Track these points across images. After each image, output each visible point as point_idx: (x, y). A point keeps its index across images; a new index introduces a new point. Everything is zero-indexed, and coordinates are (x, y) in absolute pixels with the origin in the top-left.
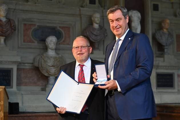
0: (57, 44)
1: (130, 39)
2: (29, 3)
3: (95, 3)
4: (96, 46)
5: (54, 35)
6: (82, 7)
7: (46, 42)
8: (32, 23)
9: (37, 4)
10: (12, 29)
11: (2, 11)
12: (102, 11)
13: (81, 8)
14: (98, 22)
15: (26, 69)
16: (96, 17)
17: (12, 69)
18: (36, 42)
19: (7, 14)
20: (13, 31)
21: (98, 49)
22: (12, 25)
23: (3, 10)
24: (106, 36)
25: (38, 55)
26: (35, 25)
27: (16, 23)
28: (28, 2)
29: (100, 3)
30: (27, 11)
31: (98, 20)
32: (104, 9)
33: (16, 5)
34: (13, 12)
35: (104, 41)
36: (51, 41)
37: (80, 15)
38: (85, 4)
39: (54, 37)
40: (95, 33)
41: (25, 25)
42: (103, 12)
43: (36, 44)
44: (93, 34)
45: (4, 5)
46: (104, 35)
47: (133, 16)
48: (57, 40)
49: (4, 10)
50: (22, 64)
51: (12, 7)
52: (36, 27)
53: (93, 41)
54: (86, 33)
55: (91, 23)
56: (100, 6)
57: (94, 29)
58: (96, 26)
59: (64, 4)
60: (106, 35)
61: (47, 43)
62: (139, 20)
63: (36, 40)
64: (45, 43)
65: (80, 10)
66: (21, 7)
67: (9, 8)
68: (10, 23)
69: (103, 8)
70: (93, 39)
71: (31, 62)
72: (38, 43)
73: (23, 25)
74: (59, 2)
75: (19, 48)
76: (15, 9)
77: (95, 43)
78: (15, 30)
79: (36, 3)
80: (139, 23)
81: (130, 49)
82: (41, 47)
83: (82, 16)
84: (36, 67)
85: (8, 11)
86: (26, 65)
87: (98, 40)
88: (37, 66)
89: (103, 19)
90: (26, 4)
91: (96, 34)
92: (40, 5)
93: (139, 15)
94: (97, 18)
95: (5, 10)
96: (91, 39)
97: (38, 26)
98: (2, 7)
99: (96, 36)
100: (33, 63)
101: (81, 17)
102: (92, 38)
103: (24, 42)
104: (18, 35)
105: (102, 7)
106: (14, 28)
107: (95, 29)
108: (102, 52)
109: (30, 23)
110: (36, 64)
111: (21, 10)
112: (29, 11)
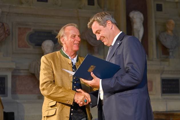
0: (54, 48)
2: (24, 6)
3: (93, 4)
4: (96, 50)
5: (50, 39)
6: (80, 8)
7: (42, 47)
8: (27, 27)
9: (32, 7)
10: (6, 33)
13: (79, 10)
15: (22, 76)
17: (7, 76)
18: (32, 47)
20: (7, 35)
21: (98, 53)
22: (6, 30)
25: (34, 61)
26: (30, 29)
29: (99, 4)
30: (21, 14)
33: (10, 7)
34: (7, 15)
36: (48, 46)
37: (78, 17)
38: (83, 5)
39: (51, 41)
41: (20, 28)
43: (31, 49)
44: (92, 37)
47: (135, 17)
48: (54, 44)
50: (17, 71)
51: (5, 10)
52: (31, 31)
54: (85, 36)
56: (99, 7)
59: (61, 6)
61: (44, 48)
62: (142, 22)
63: (32, 45)
65: (78, 12)
66: (15, 10)
67: (2, 12)
68: (3, 27)
71: (27, 68)
72: (34, 48)
73: (17, 30)
74: (56, 4)
75: (13, 53)
76: (8, 13)
78: (9, 35)
80: (142, 25)
82: (37, 52)
83: (80, 18)
84: (32, 74)
85: (2, 14)
86: (22, 71)
88: (33, 72)
92: (35, 7)
93: (142, 16)
99: (95, 39)
100: (28, 70)
101: (79, 20)
103: (19, 46)
104: (12, 39)
105: (101, 8)
106: (7, 32)
109: (24, 27)
110: (32, 71)
111: (16, 13)
112: (24, 14)
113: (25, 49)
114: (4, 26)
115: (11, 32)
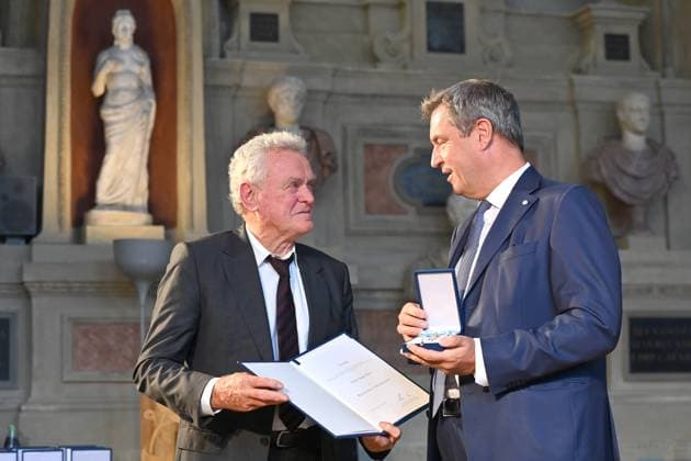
1: (525, 202)
2: (382, 68)
3: (626, 56)
4: (639, 218)
6: (578, 71)
7: (449, 209)
8: (394, 141)
9: (410, 71)
10: (323, 166)
11: (285, 101)
12: (657, 83)
13: (576, 78)
14: (641, 127)
15: (378, 312)
16: (631, 110)
18: (412, 210)
19: (304, 111)
20: (326, 172)
21: (645, 227)
22: (324, 153)
23: (288, 98)
24: (676, 178)
25: (421, 259)
26: (405, 148)
27: (338, 142)
28: (378, 65)
29: (646, 54)
30: (374, 96)
31: (642, 120)
32: (664, 76)
33: (334, 76)
34: (325, 103)
35: (666, 199)
37: (573, 103)
38: (588, 60)
40: (632, 170)
41: (369, 148)
42: (658, 88)
43: (410, 218)
44: (624, 172)
45: (293, 79)
46: (667, 175)
49: (293, 96)
50: (364, 295)
51: (320, 84)
52: (411, 154)
53: (625, 198)
54: (598, 169)
55: (615, 132)
56: (646, 65)
57: (628, 155)
58: (635, 142)
59: (510, 65)
60: (673, 174)
61: (455, 214)
63: (412, 204)
64: (446, 215)
65: (571, 84)
66: (351, 85)
67: (310, 92)
68: (314, 144)
69: (658, 74)
70: (625, 193)
71: (396, 284)
72: (419, 213)
73: (360, 151)
74: (493, 59)
75: (349, 233)
76: (330, 94)
77: (632, 206)
78: (333, 170)
79: (405, 67)
81: (526, 241)
82: (432, 229)
83: (580, 106)
85: (308, 99)
86: (378, 295)
87: (646, 197)
89: (662, 114)
90: (373, 70)
91: (636, 173)
92: (420, 72)
94: (639, 110)
95: (297, 97)
96: (617, 192)
97: (417, 150)
98: (286, 87)
99: (636, 178)
100: (401, 290)
101: (576, 112)
102: (620, 189)
103: (368, 210)
104: (345, 187)
105: (653, 67)
106: (328, 162)
107: (632, 153)
108: (662, 241)
109: (386, 141)
111: (355, 95)
112: (382, 96)
113: (390, 217)
114: (317, 142)
115: (340, 162)
